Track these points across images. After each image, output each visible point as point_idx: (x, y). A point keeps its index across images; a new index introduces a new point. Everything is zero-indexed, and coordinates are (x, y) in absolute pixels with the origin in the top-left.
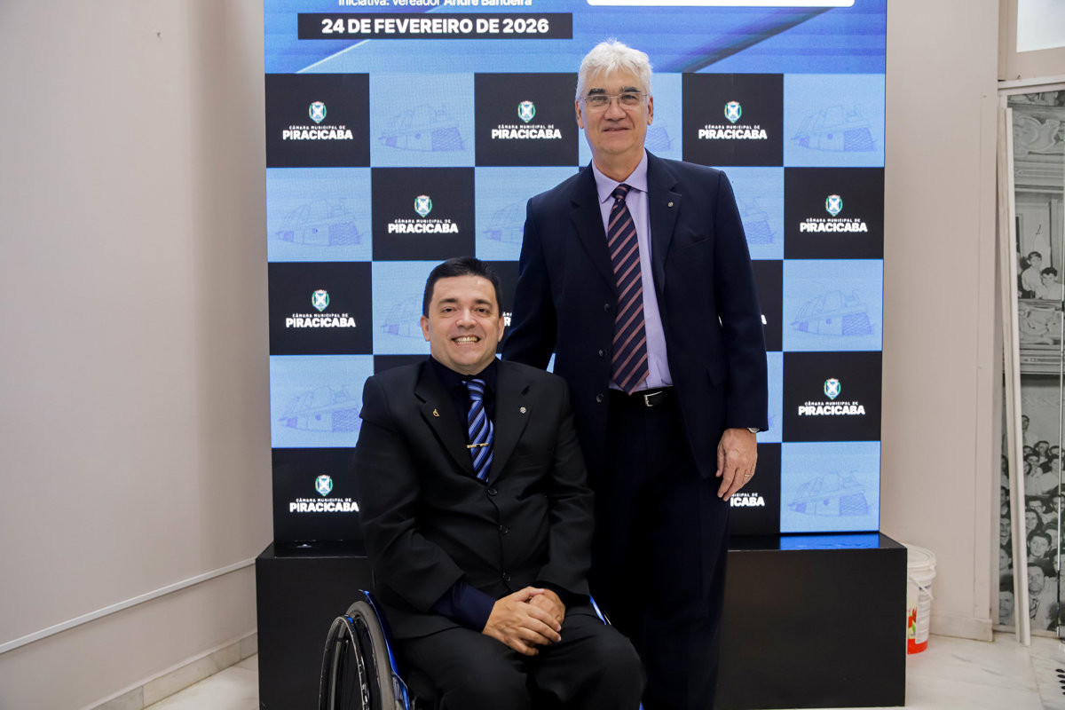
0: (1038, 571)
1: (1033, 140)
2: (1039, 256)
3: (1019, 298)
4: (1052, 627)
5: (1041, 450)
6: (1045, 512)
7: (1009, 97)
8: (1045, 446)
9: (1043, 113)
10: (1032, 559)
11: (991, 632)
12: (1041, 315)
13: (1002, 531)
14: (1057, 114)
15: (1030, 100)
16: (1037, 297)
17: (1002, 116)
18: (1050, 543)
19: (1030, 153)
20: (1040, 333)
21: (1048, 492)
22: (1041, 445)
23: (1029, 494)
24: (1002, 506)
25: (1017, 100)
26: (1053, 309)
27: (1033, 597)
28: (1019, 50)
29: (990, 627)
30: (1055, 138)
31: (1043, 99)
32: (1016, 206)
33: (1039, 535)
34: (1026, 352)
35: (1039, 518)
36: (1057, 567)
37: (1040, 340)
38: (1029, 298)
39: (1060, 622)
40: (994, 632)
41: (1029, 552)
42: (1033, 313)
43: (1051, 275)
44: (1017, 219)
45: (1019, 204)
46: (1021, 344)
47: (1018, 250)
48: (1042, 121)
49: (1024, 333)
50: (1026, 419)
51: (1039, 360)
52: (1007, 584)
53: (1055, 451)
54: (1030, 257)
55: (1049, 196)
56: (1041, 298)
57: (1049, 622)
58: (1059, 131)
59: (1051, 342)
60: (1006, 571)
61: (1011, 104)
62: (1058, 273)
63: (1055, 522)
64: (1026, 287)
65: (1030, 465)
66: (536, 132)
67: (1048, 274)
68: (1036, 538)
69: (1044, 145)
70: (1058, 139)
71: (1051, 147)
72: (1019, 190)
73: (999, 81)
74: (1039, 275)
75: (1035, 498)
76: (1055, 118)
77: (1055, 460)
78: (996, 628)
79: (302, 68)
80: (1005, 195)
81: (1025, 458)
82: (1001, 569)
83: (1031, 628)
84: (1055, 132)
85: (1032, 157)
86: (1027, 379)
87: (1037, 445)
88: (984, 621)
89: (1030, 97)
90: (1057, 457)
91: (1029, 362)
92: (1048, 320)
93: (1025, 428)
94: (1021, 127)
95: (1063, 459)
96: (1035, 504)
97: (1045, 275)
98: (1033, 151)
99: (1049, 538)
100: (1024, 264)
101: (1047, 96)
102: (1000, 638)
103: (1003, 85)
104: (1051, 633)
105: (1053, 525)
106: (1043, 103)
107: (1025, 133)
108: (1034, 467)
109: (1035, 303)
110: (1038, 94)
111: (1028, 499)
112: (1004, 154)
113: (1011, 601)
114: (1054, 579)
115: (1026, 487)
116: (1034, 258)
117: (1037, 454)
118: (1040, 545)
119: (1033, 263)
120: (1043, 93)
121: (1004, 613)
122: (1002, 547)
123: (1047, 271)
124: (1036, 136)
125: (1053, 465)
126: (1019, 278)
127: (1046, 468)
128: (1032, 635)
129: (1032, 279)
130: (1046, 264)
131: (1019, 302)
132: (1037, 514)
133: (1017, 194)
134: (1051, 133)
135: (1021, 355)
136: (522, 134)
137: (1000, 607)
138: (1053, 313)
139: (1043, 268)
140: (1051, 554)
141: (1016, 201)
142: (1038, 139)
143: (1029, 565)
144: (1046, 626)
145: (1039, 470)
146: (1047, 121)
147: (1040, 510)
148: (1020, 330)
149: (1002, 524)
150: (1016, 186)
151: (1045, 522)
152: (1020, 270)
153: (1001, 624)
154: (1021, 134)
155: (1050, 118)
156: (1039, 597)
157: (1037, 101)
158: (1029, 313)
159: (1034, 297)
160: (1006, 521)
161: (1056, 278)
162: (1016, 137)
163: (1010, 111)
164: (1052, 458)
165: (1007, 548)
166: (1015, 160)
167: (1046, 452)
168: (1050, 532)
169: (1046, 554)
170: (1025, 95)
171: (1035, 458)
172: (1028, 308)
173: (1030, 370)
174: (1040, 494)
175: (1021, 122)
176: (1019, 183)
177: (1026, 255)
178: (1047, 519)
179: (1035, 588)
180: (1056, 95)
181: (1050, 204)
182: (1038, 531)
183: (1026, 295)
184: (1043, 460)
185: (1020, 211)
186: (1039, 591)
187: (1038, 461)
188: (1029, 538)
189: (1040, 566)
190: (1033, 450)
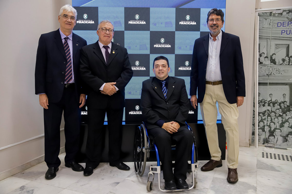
0: (261, 130)
1: (264, 24)
2: (264, 53)
3: (259, 64)
4: (263, 144)
5: (263, 101)
6: (263, 116)
7: (258, 13)
8: (264, 100)
9: (266, 18)
10: (260, 128)
11: (249, 145)
12: (264, 68)
13: (253, 121)
14: (270, 18)
15: (263, 14)
16: (263, 64)
17: (256, 18)
18: (264, 123)
19: (263, 28)
20: (264, 73)
21: (264, 111)
22: (263, 100)
23: (260, 112)
24: (253, 115)
25: (260, 14)
26: (267, 67)
27: (259, 136)
28: (261, 1)
29: (249, 143)
30: (269, 24)
31: (266, 14)
32: (259, 41)
33: (261, 122)
34: (260, 77)
35: (262, 118)
36: (265, 129)
37: (263, 74)
38: (261, 64)
39: (265, 142)
40: (250, 145)
41: (259, 126)
42: (262, 67)
43: (267, 58)
44: (259, 44)
45: (260, 40)
46: (259, 75)
47: (259, 52)
48: (266, 20)
49: (260, 72)
50: (259, 94)
51: (263, 79)
52: (253, 134)
53: (266, 101)
54: (262, 54)
55: (267, 38)
56: (264, 64)
57: (263, 142)
58: (270, 22)
59: (266, 75)
60: (253, 131)
61: (259, 15)
62: (268, 58)
63: (265, 118)
64: (261, 61)
65: (260, 105)
66: (139, 22)
67: (266, 58)
68: (261, 123)
69: (266, 26)
70: (270, 24)
71: (268, 26)
72: (260, 37)
73: (256, 9)
74: (264, 58)
75: (261, 113)
76: (269, 19)
77: (266, 104)
78: (250, 144)
79: (81, 5)
80: (256, 38)
81: (259, 103)
82: (252, 130)
83: (258, 144)
84: (269, 22)
85: (263, 29)
86: (260, 84)
87: (262, 100)
88: (247, 142)
89: (264, 13)
90: (266, 103)
91: (261, 80)
92: (266, 69)
93: (259, 96)
94: (261, 21)
95: (268, 103)
96: (261, 114)
97: (265, 58)
98: (264, 27)
99: (264, 122)
100: (260, 55)
101: (267, 13)
102: (251, 146)
103: (257, 10)
104: (263, 145)
105: (265, 119)
106: (267, 15)
107: (262, 22)
108: (261, 105)
109: (263, 65)
110: (265, 13)
111: (259, 113)
112: (256, 28)
113: (254, 137)
114: (264, 132)
115: (258, 110)
116: (263, 54)
117: (261, 102)
118: (262, 124)
119: (263, 55)
120: (267, 12)
121: (252, 141)
122: (253, 125)
123: (266, 57)
124: (265, 23)
125: (265, 105)
126: (259, 59)
127: (264, 105)
128: (258, 146)
129: (262, 59)
130: (266, 56)
131: (259, 65)
132: (261, 117)
133: (259, 38)
134: (268, 23)
135: (259, 78)
136: (136, 23)
137: (252, 139)
138: (267, 68)
139: (265, 56)
140: (264, 126)
141: (259, 40)
142: (265, 24)
143: (258, 129)
144: (262, 143)
145: (262, 106)
146: (267, 19)
147: (262, 116)
148: (259, 72)
149: (253, 119)
150: (259, 36)
151: (263, 119)
152: (259, 57)
153: (252, 143)
154: (261, 23)
155: (268, 19)
156: (261, 137)
157: (265, 14)
158: (261, 68)
159: (262, 64)
160: (254, 119)
161: (268, 59)
162: (260, 23)
163: (258, 17)
164: (265, 103)
165: (254, 125)
166: (259, 29)
167: (264, 102)
168: (264, 121)
169: (263, 126)
170: (262, 13)
171: (261, 103)
172: (261, 66)
173: (261, 82)
174: (262, 112)
175: (261, 20)
176: (260, 35)
177: (261, 53)
178: (263, 118)
179: (260, 134)
180: (270, 13)
181: (267, 40)
182: (262, 121)
183: (261, 63)
184: (263, 103)
185: (260, 42)
186: (261, 135)
187: (262, 104)
188: (259, 122)
189: (261, 129)
190: (261, 101)
